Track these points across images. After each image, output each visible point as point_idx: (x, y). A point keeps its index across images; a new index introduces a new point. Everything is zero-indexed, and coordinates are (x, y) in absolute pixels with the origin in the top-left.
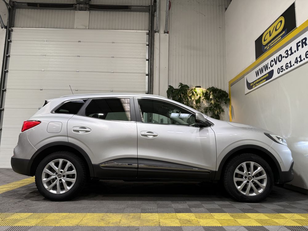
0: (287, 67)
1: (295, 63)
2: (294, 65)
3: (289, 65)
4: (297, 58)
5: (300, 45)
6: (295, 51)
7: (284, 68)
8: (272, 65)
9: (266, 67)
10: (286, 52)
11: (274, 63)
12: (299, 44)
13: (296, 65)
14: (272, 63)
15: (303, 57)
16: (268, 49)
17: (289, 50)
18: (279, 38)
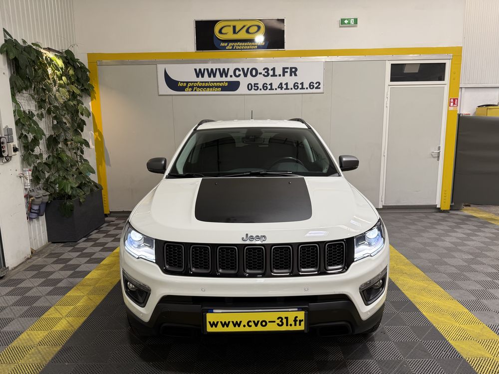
0: (265, 87)
1: (279, 87)
2: (276, 89)
3: (269, 87)
4: (281, 84)
5: (287, 72)
6: (280, 75)
7: (260, 86)
8: (237, 74)
9: (224, 73)
10: (266, 70)
11: (241, 73)
12: (286, 70)
13: (279, 91)
14: (237, 73)
15: (291, 86)
16: (229, 49)
17: (270, 70)
18: (254, 46)
